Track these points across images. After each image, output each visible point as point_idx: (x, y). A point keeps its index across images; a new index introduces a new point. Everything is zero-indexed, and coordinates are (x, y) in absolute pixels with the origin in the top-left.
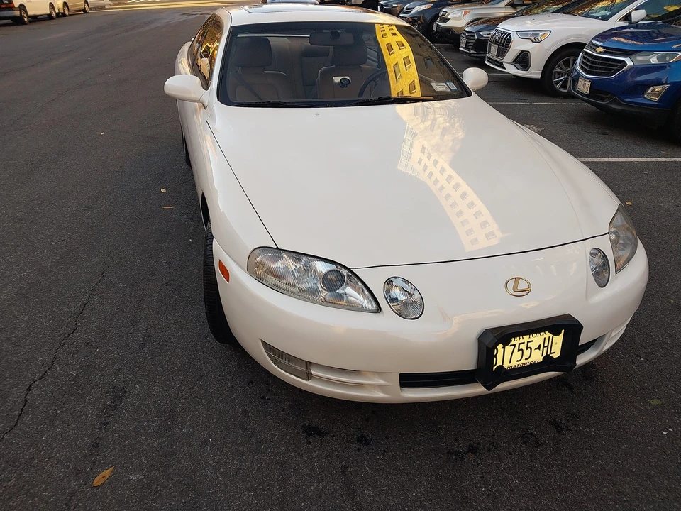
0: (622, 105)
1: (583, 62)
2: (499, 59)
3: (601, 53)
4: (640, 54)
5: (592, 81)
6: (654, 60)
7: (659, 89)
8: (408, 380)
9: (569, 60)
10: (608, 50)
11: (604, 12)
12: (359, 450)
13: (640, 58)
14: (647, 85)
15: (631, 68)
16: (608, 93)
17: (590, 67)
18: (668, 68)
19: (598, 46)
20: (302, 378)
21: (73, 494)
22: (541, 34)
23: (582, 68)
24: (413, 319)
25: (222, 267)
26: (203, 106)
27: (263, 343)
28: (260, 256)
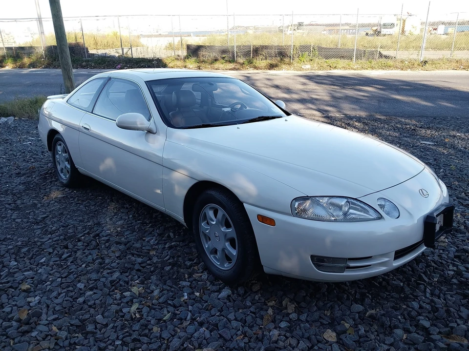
8: (399, 254)
20: (339, 272)
24: (397, 218)
25: (263, 219)
26: (150, 132)
27: (312, 257)
28: (297, 204)
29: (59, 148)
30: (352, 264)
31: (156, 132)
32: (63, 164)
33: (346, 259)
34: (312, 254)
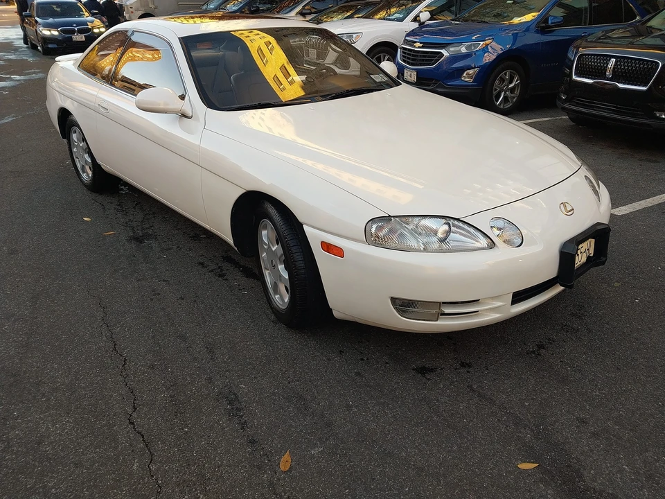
0: (446, 88)
1: (404, 56)
2: (320, 61)
3: (419, 47)
4: (452, 45)
5: (417, 71)
6: (463, 50)
7: (471, 72)
8: (518, 297)
9: (380, 57)
10: (425, 45)
11: (397, 15)
12: (468, 372)
13: (452, 49)
14: (462, 70)
15: (448, 58)
16: (432, 80)
17: (413, 60)
18: (474, 56)
19: (416, 42)
20: (431, 321)
21: (271, 484)
22: (354, 36)
23: (404, 61)
24: (518, 247)
25: (327, 247)
26: (184, 115)
27: (393, 300)
28: (374, 227)
29: (75, 136)
30: (447, 311)
31: (192, 116)
32: (82, 160)
33: (440, 303)
34: (392, 296)
